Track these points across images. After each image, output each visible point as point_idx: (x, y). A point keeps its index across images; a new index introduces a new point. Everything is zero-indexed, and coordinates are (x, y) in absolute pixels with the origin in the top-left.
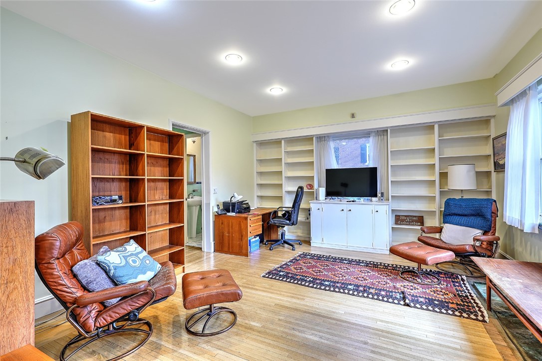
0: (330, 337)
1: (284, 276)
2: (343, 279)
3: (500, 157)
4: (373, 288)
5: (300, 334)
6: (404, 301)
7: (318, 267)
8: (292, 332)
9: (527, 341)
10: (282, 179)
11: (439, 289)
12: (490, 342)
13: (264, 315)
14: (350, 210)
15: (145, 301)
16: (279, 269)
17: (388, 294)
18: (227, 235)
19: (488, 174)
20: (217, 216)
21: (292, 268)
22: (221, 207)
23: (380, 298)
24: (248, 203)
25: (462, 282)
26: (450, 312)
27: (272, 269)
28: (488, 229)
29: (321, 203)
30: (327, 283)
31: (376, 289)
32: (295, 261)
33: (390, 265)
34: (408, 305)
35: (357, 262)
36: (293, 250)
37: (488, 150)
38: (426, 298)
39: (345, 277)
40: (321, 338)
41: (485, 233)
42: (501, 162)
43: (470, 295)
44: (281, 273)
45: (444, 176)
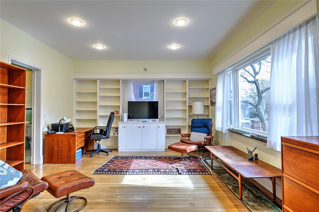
0: (148, 196)
1: (108, 171)
2: (145, 168)
3: (213, 99)
4: (162, 169)
5: (131, 199)
6: (178, 172)
7: (128, 163)
8: (126, 199)
9: (226, 178)
10: (96, 107)
11: (192, 165)
12: (214, 181)
13: (105, 194)
14: (144, 127)
15: (25, 197)
16: (103, 168)
17: (170, 170)
18: (57, 149)
19: (208, 106)
20: (47, 135)
21: (111, 166)
22: (51, 128)
23: (167, 173)
24: (72, 125)
25: (200, 160)
26: (198, 173)
27: (97, 168)
28: (209, 133)
29: (125, 123)
30: (136, 171)
31: (164, 169)
32: (111, 161)
33: (167, 157)
34: (181, 174)
35: (150, 157)
36: (107, 155)
37: (208, 95)
38: (187, 169)
39: (145, 166)
40: (143, 197)
41: (208, 135)
42: (214, 101)
43: (204, 165)
44: (105, 170)
45: (190, 107)
